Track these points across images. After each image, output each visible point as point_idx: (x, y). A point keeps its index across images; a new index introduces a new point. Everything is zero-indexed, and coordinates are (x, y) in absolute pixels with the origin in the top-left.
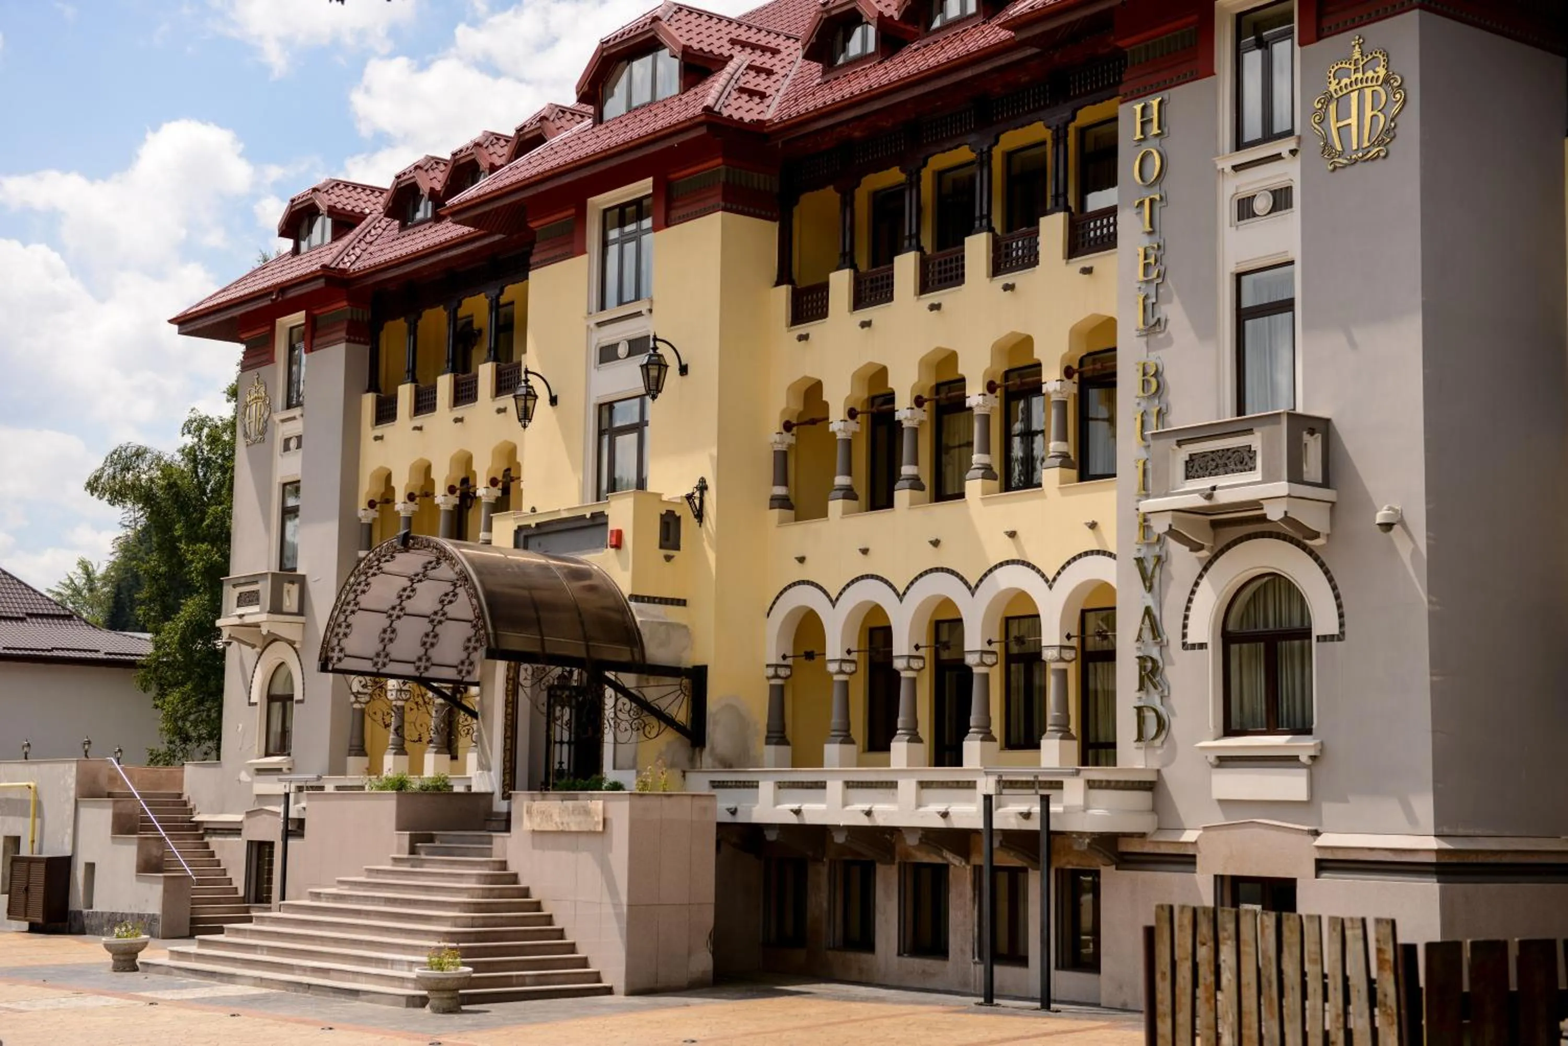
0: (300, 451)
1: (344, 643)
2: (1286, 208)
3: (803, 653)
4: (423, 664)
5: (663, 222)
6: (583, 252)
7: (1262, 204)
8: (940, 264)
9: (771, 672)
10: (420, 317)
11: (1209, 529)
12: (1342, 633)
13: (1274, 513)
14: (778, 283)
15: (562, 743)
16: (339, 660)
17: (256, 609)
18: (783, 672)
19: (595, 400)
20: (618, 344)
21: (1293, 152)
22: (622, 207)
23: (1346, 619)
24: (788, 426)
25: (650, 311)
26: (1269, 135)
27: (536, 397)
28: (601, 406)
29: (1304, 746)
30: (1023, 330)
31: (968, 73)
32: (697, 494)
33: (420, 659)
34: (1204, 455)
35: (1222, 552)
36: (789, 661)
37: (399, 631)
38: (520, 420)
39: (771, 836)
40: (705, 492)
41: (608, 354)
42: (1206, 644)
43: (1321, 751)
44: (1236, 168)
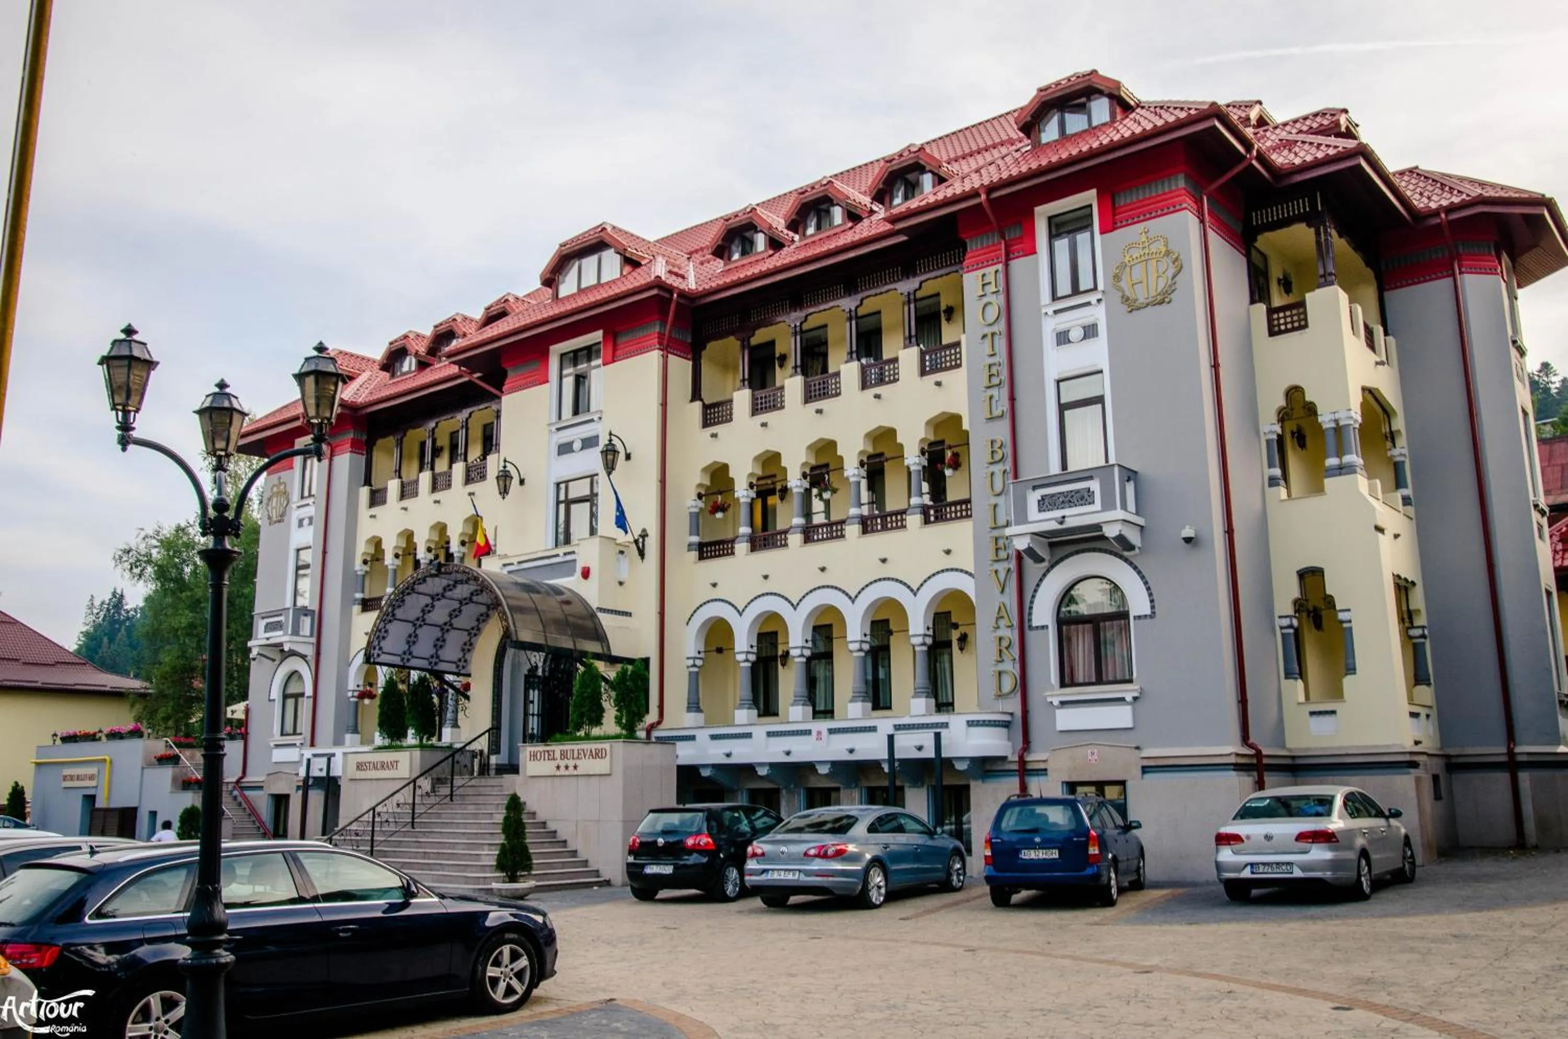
0: (312, 527)
1: (383, 644)
2: (1093, 336)
3: (714, 648)
4: (434, 660)
5: (610, 358)
6: (546, 381)
7: (1076, 334)
8: (819, 384)
9: (691, 662)
10: (405, 435)
11: (1047, 548)
12: (1154, 613)
13: (1111, 532)
14: (692, 400)
15: (533, 715)
16: (378, 655)
17: (281, 633)
18: (699, 663)
19: (554, 480)
20: (573, 442)
21: (1099, 301)
22: (576, 352)
23: (1156, 604)
24: (700, 496)
25: (600, 418)
26: (1076, 291)
27: (512, 478)
28: (558, 485)
29: (1128, 692)
30: (887, 424)
31: (852, 254)
32: (641, 540)
33: (432, 657)
34: (1052, 496)
35: (1057, 563)
36: (702, 655)
37: (420, 636)
38: (500, 493)
39: (705, 773)
40: (646, 539)
41: (565, 449)
42: (1047, 627)
43: (1140, 693)
44: (1056, 312)
